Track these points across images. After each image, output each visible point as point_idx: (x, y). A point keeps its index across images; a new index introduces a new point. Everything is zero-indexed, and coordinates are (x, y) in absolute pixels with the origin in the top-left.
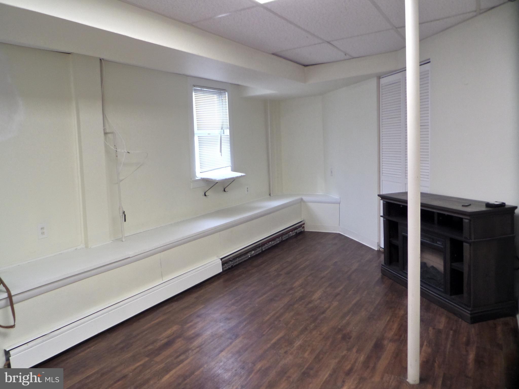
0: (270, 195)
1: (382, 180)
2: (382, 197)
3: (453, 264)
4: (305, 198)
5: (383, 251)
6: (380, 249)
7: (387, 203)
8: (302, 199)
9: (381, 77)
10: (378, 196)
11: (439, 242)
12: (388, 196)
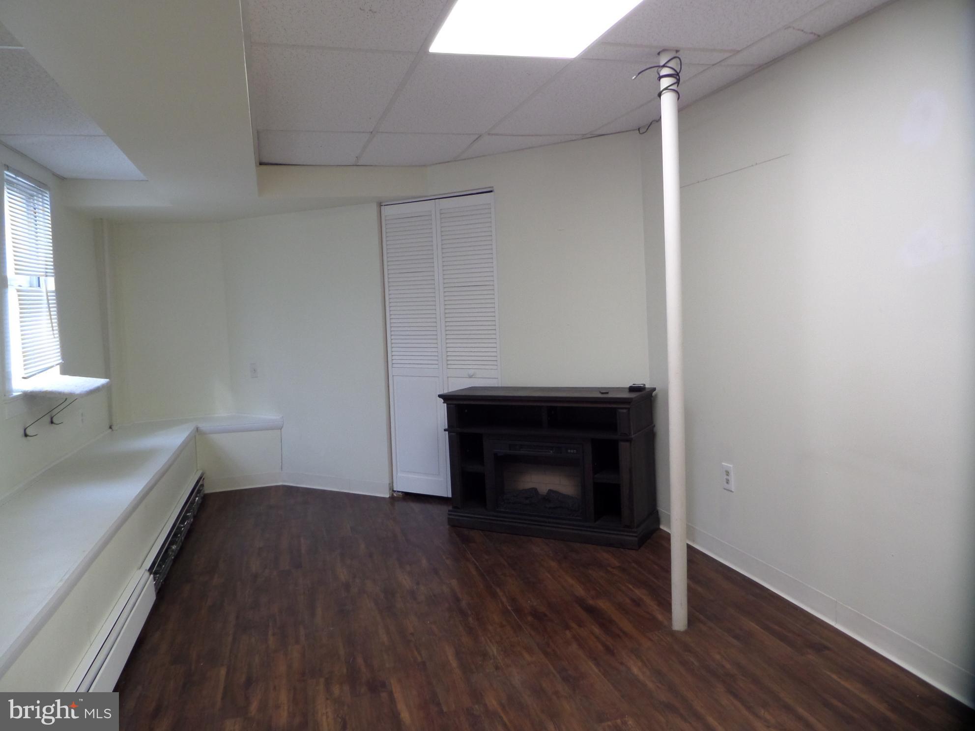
0: (110, 428)
1: (393, 376)
2: (446, 398)
3: (596, 476)
4: (204, 426)
5: (401, 496)
6: (393, 495)
7: (458, 406)
8: (197, 429)
9: (384, 204)
10: (438, 398)
11: (571, 449)
12: (460, 394)
